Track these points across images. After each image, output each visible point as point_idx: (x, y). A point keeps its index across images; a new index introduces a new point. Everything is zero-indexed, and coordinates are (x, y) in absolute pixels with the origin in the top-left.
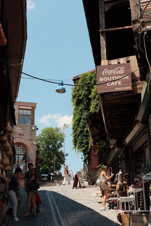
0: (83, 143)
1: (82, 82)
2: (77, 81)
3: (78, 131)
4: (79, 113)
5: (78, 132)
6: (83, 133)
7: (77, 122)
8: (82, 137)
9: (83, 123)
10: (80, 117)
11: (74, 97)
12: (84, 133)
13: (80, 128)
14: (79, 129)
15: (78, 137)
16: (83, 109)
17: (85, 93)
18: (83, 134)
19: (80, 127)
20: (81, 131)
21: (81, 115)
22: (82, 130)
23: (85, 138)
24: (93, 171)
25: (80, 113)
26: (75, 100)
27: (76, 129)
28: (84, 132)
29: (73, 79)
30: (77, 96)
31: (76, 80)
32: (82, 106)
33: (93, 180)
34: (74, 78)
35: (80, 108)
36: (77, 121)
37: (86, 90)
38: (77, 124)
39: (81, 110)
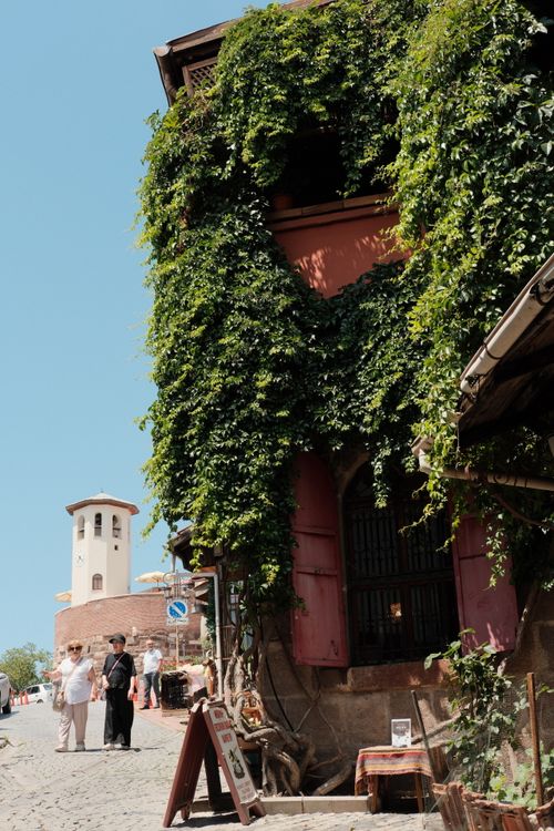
0: (241, 478)
1: (245, 59)
2: (195, 67)
3: (206, 391)
4: (213, 271)
5: (208, 399)
6: (243, 406)
7: (197, 332)
8: (234, 434)
9: (243, 335)
10: (224, 296)
11: (168, 169)
12: (255, 405)
13: (223, 367)
14: (216, 374)
15: (203, 436)
16: (242, 245)
17: (271, 129)
18: (244, 412)
19: (222, 360)
20: (229, 394)
21: (229, 280)
22: (235, 387)
23: (260, 444)
24: (301, 687)
25: (222, 271)
26: (179, 184)
27: (189, 382)
28: (251, 398)
29: (165, 50)
30: (194, 158)
31: (189, 63)
32: (231, 228)
33: (311, 752)
34: (172, 44)
35: (220, 237)
36: (196, 321)
37: (275, 107)
38: (197, 340)
39: (228, 250)
